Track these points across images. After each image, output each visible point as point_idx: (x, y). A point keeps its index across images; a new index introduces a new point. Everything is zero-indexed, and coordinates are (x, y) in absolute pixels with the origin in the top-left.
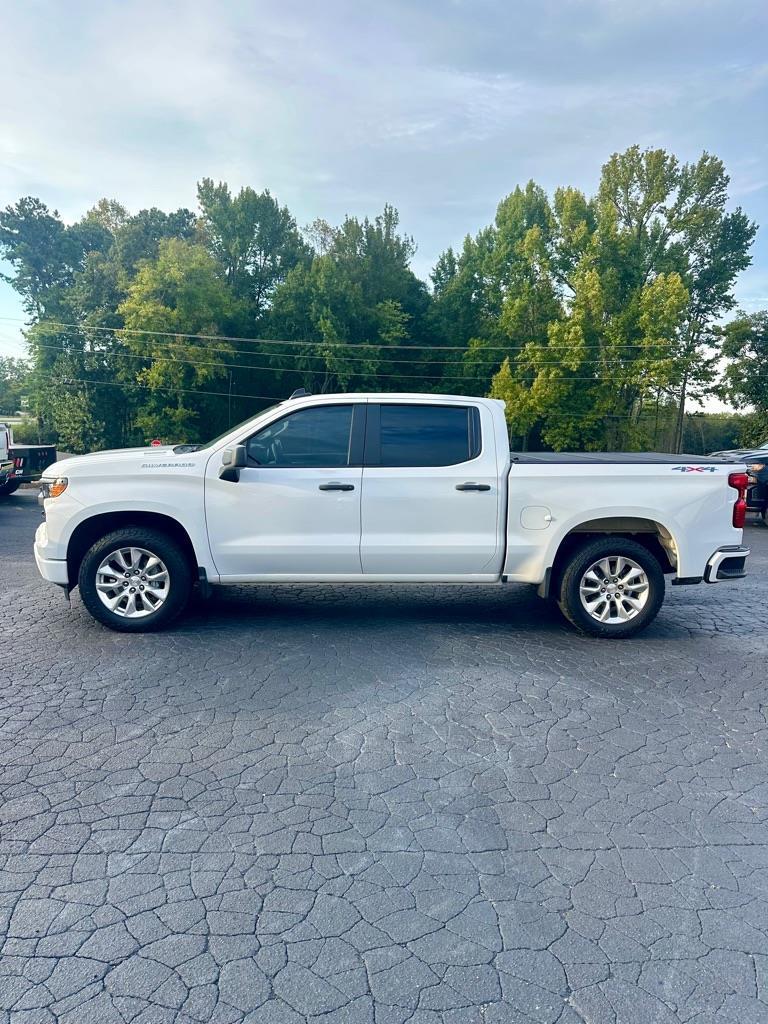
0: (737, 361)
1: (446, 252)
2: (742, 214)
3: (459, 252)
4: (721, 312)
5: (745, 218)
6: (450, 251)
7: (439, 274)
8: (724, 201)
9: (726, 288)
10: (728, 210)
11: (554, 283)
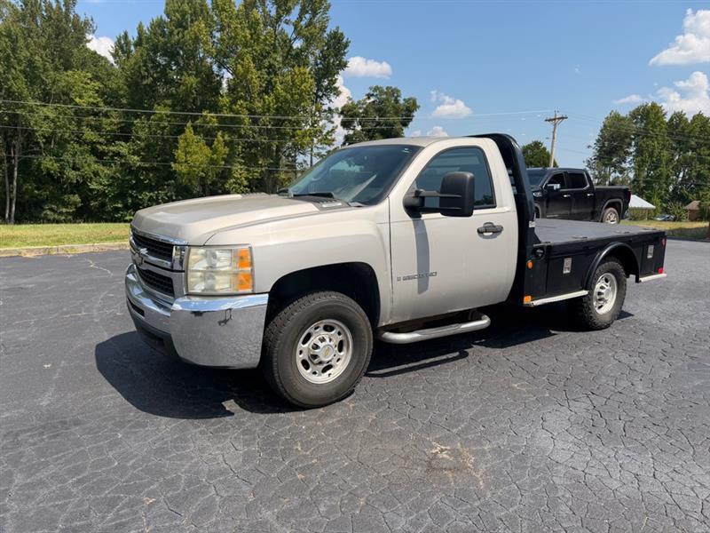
0: (351, 132)
1: (123, 34)
2: (340, 31)
3: (133, 36)
4: (332, 98)
5: (342, 34)
6: (126, 34)
7: (116, 51)
8: (328, 20)
9: (334, 82)
10: (330, 28)
11: (215, 68)
